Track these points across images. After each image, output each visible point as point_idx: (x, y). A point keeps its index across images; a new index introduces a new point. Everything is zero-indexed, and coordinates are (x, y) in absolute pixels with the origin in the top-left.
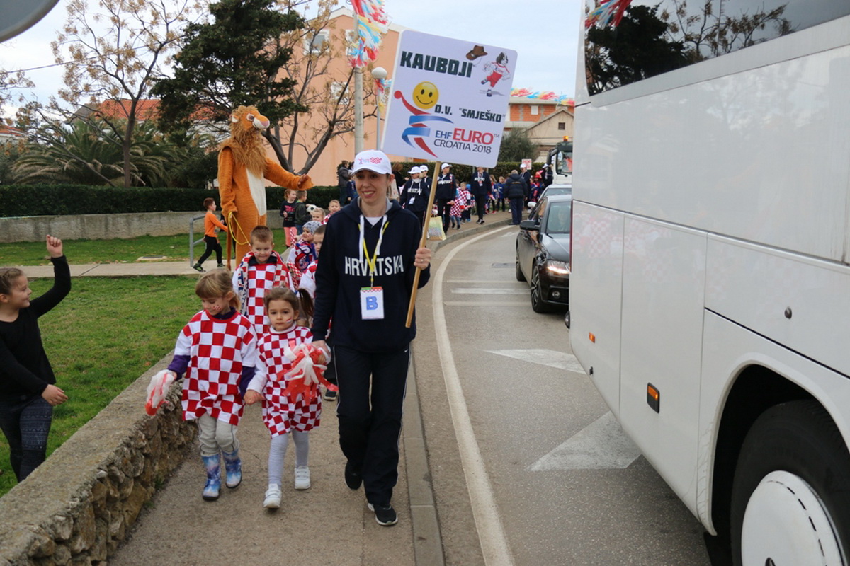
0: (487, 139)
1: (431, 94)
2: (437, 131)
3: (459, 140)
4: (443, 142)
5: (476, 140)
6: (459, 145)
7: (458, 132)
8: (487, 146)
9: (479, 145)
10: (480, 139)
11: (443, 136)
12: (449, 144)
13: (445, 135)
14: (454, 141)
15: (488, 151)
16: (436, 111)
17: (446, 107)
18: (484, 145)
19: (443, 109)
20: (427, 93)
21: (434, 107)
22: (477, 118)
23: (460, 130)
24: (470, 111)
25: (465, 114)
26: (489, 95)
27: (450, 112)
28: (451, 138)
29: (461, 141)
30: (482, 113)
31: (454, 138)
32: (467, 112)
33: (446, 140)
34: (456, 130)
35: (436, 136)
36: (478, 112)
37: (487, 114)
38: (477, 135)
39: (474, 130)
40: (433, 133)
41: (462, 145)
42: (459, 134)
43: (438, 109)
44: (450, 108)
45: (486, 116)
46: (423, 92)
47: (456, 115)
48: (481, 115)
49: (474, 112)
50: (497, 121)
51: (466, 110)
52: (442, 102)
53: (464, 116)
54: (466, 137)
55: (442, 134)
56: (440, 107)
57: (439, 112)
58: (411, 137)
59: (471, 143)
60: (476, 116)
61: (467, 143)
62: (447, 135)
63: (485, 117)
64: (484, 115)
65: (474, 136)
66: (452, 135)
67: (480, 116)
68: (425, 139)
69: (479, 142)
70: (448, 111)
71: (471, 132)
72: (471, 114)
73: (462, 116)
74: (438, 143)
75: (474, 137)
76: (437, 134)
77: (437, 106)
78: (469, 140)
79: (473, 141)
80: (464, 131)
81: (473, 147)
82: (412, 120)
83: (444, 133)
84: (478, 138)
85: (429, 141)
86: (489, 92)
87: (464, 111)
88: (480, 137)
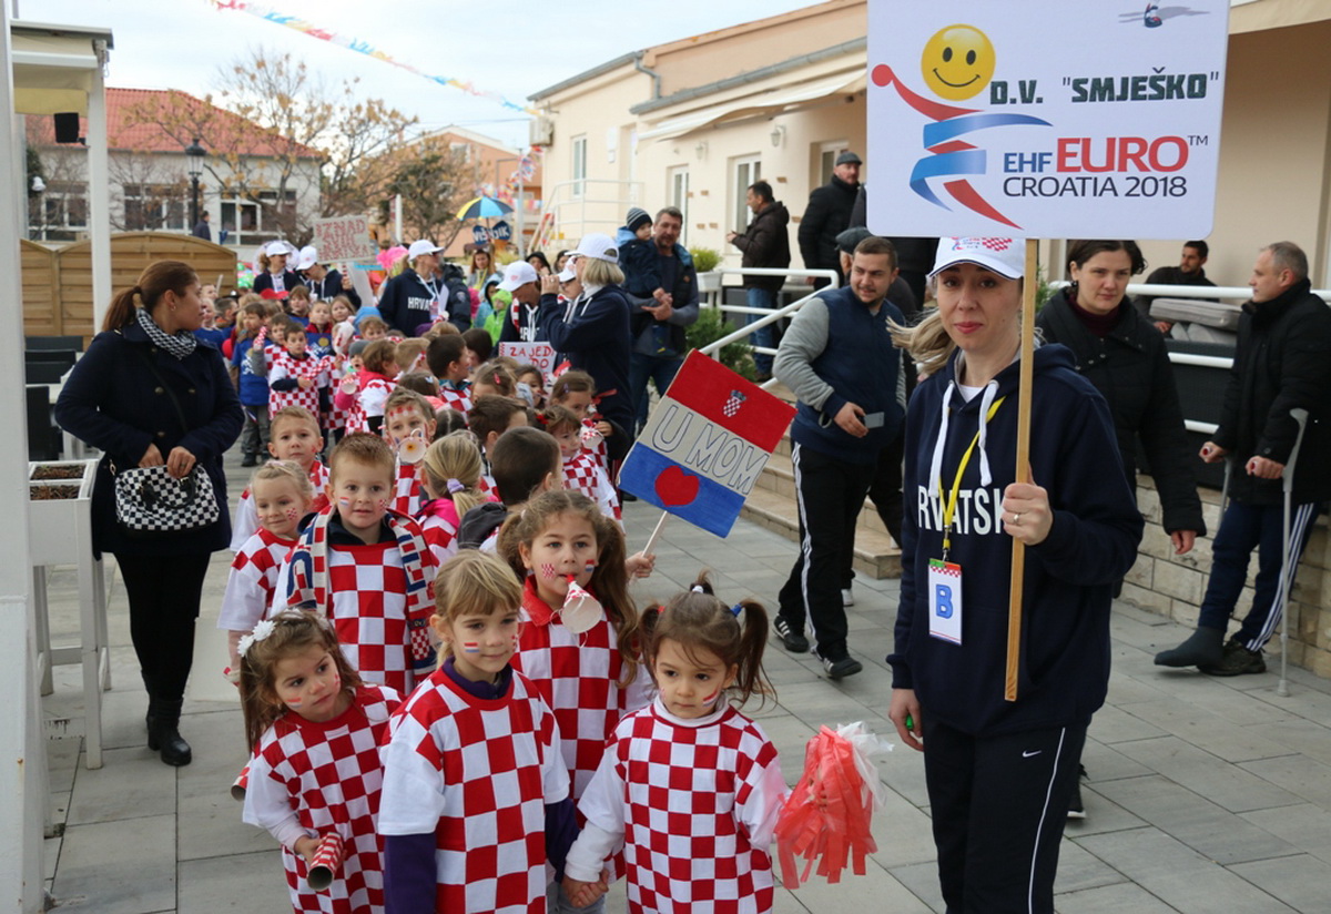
0: (1168, 154)
1: (971, 57)
2: (1007, 155)
3: (1077, 169)
4: (1029, 183)
5: (1130, 162)
6: (1078, 185)
7: (1070, 148)
8: (1170, 175)
9: (1142, 176)
10: (1145, 159)
11: (1027, 167)
12: (1049, 187)
13: (1033, 162)
14: (1062, 177)
15: (1178, 191)
16: (994, 101)
17: (1022, 84)
18: (1159, 175)
19: (1014, 92)
20: (959, 56)
21: (988, 89)
22: (1123, 97)
23: (1076, 141)
24: (1096, 82)
25: (1084, 92)
26: (1152, 23)
27: (1036, 96)
28: (1050, 169)
29: (1084, 173)
30: (1137, 80)
31: (1062, 167)
32: (1088, 87)
33: (1038, 176)
34: (1062, 143)
35: (1007, 170)
36: (1125, 81)
37: (1154, 82)
38: (1133, 148)
39: (1118, 135)
40: (995, 163)
41: (1089, 184)
42: (1074, 155)
43: (999, 93)
44: (1033, 84)
45: (1154, 85)
46: (948, 54)
47: (1056, 103)
48: (1136, 88)
49: (1110, 81)
50: (1192, 95)
51: (1085, 81)
52: (1009, 71)
53: (1083, 98)
54: (1098, 157)
55: (1022, 162)
56: (1004, 85)
57: (1004, 101)
58: (936, 183)
59: (1115, 174)
60: (1118, 91)
61: (1102, 177)
62: (1038, 161)
63: (1150, 91)
64: (1147, 84)
65: (1119, 152)
66: (1054, 159)
67: (1134, 89)
68: (976, 182)
69: (1142, 168)
70: (1028, 92)
71: (1111, 142)
72: (1102, 90)
73: (1075, 100)
74: (1015, 187)
75: (1124, 156)
76: (1007, 162)
77: (994, 86)
78: (1109, 167)
79: (1123, 168)
80: (1087, 142)
81: (1123, 184)
82: (930, 135)
83: (1028, 158)
84: (1136, 158)
85: (987, 185)
86: (1153, 14)
87: (1077, 85)
88: (1142, 152)
